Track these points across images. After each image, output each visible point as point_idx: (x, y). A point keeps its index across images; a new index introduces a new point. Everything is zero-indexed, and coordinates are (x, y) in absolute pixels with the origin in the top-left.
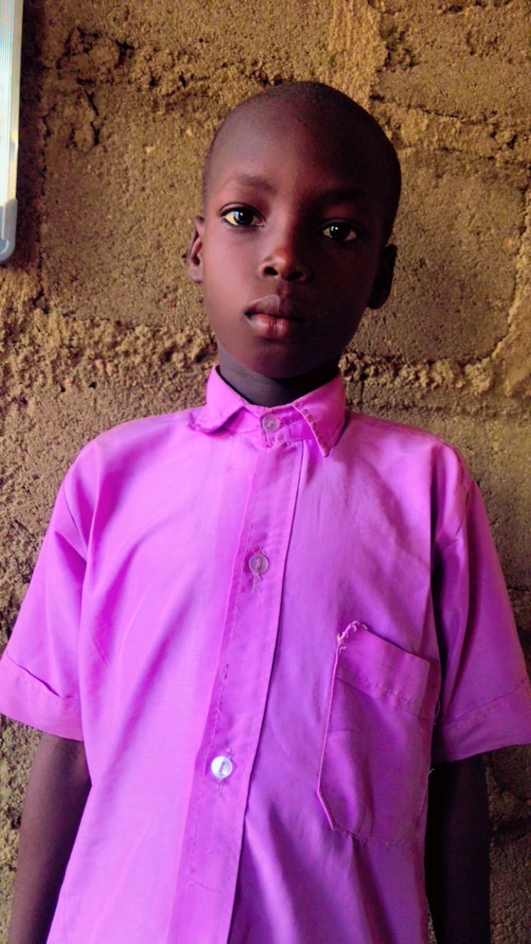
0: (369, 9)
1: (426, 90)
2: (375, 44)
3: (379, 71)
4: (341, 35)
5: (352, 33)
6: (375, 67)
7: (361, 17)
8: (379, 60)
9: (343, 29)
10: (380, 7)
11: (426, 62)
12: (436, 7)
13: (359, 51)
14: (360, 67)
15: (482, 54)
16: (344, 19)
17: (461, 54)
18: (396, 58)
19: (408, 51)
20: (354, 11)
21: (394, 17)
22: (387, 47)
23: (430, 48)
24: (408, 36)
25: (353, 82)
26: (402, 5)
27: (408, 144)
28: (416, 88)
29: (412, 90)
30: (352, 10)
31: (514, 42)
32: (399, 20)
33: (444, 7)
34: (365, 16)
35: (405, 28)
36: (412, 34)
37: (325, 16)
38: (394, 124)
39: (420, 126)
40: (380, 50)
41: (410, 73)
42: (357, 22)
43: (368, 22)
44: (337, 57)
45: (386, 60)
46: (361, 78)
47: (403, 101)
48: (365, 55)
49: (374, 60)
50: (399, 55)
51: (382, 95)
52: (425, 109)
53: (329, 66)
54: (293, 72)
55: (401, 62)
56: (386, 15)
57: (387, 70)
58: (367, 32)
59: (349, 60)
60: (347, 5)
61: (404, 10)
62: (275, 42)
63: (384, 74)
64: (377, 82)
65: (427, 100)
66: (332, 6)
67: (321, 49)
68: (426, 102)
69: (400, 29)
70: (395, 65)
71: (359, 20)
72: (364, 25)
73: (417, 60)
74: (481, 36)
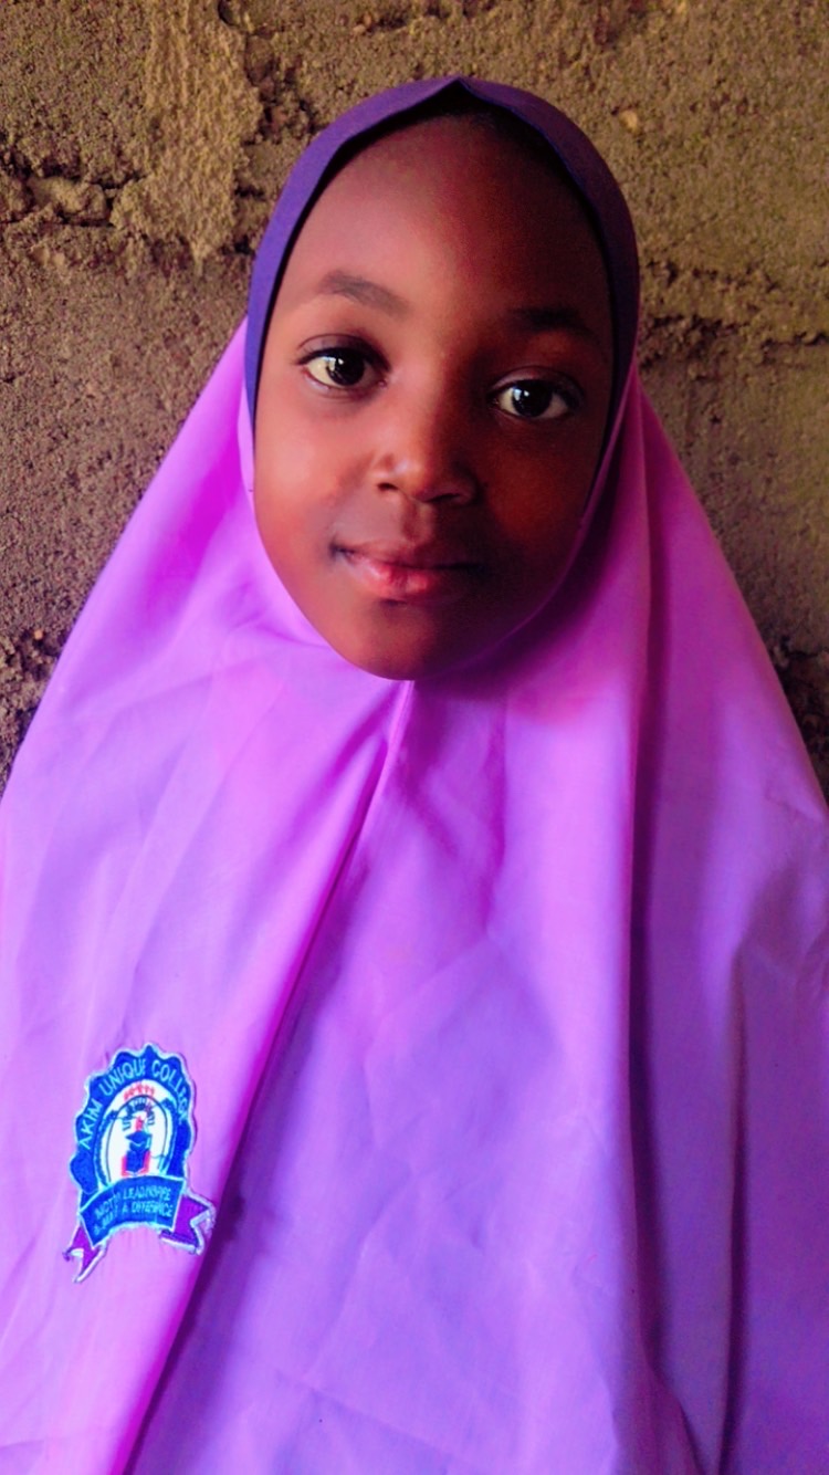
0: (221, 28)
2: (238, 93)
3: (248, 143)
4: (169, 78)
5: (190, 75)
6: (238, 136)
7: (207, 43)
8: (248, 123)
9: (172, 67)
10: (243, 22)
12: (352, 20)
13: (207, 107)
14: (211, 137)
16: (172, 48)
18: (280, 117)
19: (304, 105)
20: (191, 32)
21: (272, 42)
22: (262, 98)
23: (345, 97)
24: (302, 75)
25: (200, 166)
26: (287, 19)
30: (187, 31)
32: (281, 47)
33: (368, 20)
34: (213, 41)
35: (294, 63)
36: (309, 72)
37: (136, 44)
40: (248, 103)
42: (199, 54)
43: (220, 53)
44: (164, 119)
45: (260, 122)
46: (213, 157)
48: (218, 116)
49: (236, 122)
50: (286, 112)
51: (257, 188)
53: (150, 137)
54: (80, 150)
55: (290, 125)
56: (256, 38)
57: (264, 139)
58: (219, 72)
59: (188, 123)
60: (177, 24)
61: (290, 26)
62: (38, 96)
63: (260, 149)
64: (246, 164)
66: (147, 24)
67: (131, 106)
69: (285, 63)
70: (280, 130)
71: (203, 49)
72: (213, 59)
73: (321, 119)
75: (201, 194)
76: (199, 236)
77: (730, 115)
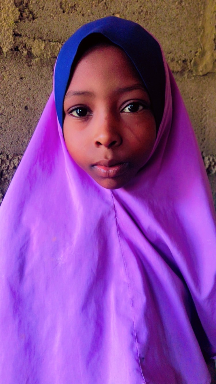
1: (42, 30)
2: (13, 9)
3: (16, 22)
6: (13, 20)
8: (16, 17)
11: (40, 17)
13: (5, 13)
14: (6, 20)
15: (69, 12)
17: (58, 12)
18: (25, 15)
19: (31, 12)
22: (20, 10)
23: (42, 10)
24: (30, 5)
25: (4, 28)
27: (36, 56)
28: (37, 30)
29: (35, 30)
31: (84, 6)
35: (28, 1)
36: (32, 4)
38: (28, 47)
39: (41, 47)
40: (16, 12)
41: (33, 22)
45: (19, 17)
46: (7, 26)
47: (31, 36)
48: (8, 15)
49: (13, 17)
50: (26, 14)
51: (20, 34)
52: (43, 39)
55: (28, 18)
57: (21, 21)
58: (8, 4)
63: (20, 24)
64: (16, 27)
65: (43, 35)
68: (43, 36)
69: (25, 2)
70: (25, 19)
73: (36, 16)
74: (67, 4)
75: (4, 35)
76: (5, 46)
77: (143, 15)
